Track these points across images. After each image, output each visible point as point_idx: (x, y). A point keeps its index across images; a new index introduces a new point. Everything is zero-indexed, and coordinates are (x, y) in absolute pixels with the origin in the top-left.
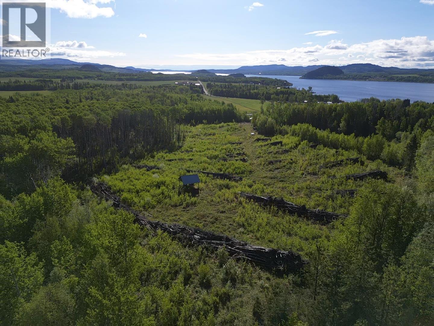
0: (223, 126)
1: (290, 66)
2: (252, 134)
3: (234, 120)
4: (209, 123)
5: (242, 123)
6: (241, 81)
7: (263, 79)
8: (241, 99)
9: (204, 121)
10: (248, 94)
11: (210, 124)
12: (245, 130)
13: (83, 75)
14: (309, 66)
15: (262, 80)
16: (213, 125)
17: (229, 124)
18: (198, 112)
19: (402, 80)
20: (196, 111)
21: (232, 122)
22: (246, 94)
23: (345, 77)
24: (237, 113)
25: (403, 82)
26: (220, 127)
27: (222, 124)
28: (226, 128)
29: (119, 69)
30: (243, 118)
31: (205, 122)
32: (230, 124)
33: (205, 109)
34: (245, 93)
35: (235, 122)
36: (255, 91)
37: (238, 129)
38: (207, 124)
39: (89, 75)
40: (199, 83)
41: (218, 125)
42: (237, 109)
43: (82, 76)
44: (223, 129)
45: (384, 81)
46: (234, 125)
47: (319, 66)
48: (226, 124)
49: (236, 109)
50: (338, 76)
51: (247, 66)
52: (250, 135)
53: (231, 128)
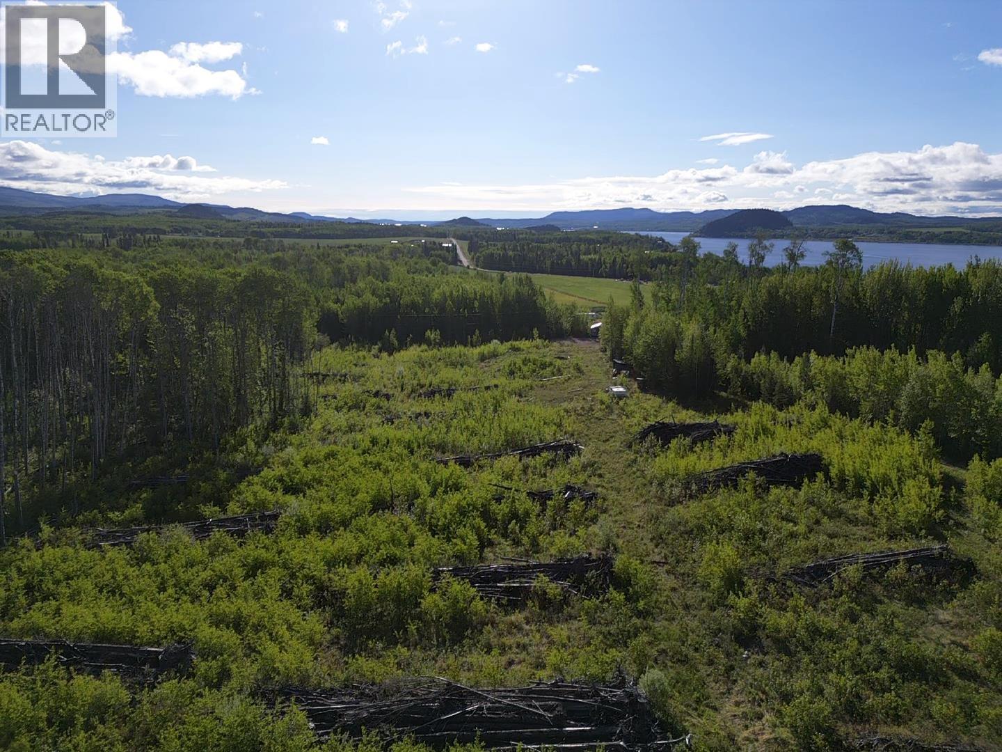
0: (494, 355)
1: (662, 211)
2: (615, 389)
3: (535, 332)
4: (448, 339)
5: (567, 343)
6: (552, 238)
7: (607, 235)
8: (554, 276)
9: (432, 335)
10: (573, 263)
11: (452, 345)
12: (579, 370)
13: (171, 224)
14: (706, 211)
15: (603, 235)
16: (460, 349)
17: (517, 344)
18: (414, 305)
19: (932, 240)
20: (406, 300)
21: (529, 337)
22: (569, 262)
23: (796, 233)
24: (548, 309)
25: (936, 243)
26: (483, 358)
27: (495, 344)
28: (504, 362)
29: (271, 217)
30: (566, 325)
31: (432, 337)
32: (523, 344)
33: (436, 295)
34: (564, 261)
35: (540, 337)
36: (593, 256)
37: (551, 364)
38: (440, 345)
39: (187, 225)
40: (451, 242)
41: (476, 351)
42: (547, 297)
43: (170, 227)
44: (495, 365)
45: (891, 241)
46: (537, 347)
47: (729, 210)
48: (508, 345)
49: (542, 294)
50: (779, 232)
51: (566, 212)
52: (605, 397)
53: (525, 362)
